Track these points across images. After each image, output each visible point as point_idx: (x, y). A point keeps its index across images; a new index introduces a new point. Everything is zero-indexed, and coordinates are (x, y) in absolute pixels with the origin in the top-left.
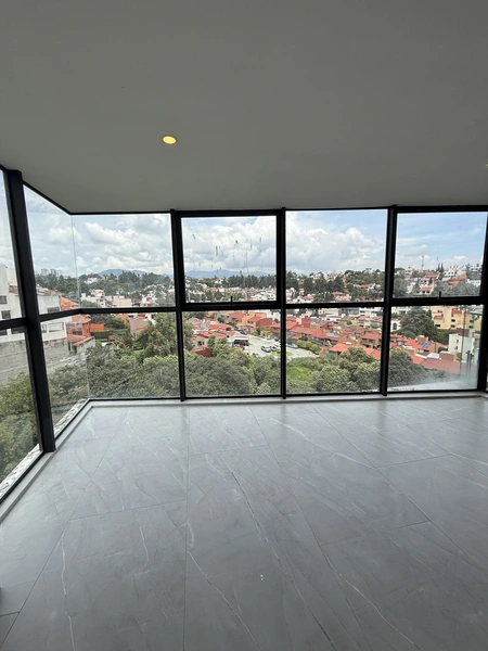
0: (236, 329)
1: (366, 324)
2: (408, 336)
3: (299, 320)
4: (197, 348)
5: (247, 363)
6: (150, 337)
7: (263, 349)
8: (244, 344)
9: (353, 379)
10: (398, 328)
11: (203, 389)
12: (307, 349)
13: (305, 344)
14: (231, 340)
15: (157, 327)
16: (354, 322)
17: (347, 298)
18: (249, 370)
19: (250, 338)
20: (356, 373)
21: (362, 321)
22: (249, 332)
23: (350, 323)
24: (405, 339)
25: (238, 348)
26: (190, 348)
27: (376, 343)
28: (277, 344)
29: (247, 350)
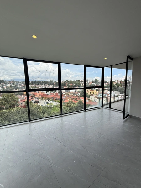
0: (35, 98)
1: (72, 94)
2: (82, 97)
3: (55, 94)
4: (21, 105)
5: (39, 108)
7: (44, 103)
8: (38, 102)
9: (70, 109)
10: (80, 95)
11: (24, 119)
13: (57, 101)
14: (33, 101)
17: (67, 87)
18: (40, 110)
20: (71, 107)
22: (39, 99)
23: (68, 94)
25: (36, 104)
26: (18, 106)
27: (75, 99)
28: (49, 101)
29: (39, 104)
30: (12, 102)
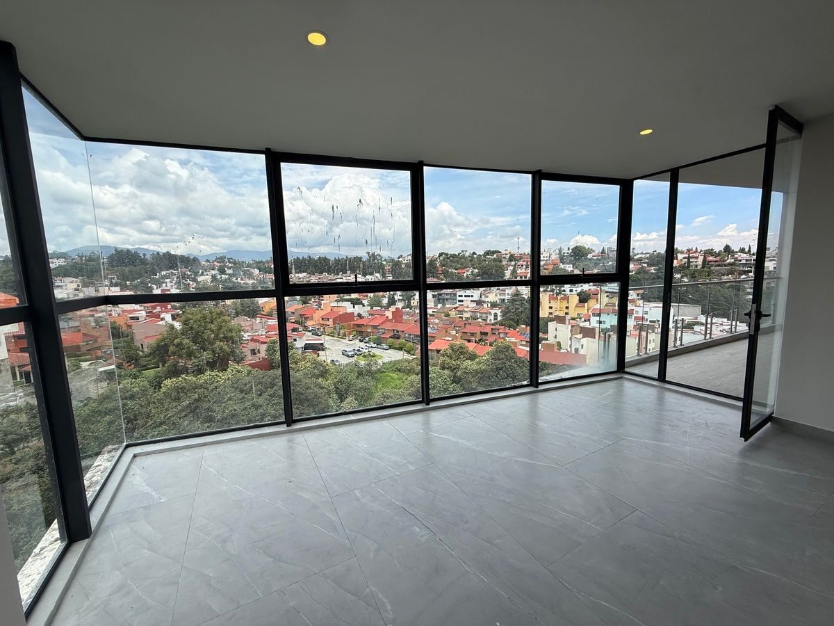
0: (306, 329)
1: (466, 315)
2: (510, 327)
3: (389, 314)
4: (250, 359)
5: (324, 373)
6: (172, 348)
7: (344, 353)
8: (318, 348)
9: (456, 380)
10: (499, 318)
12: (400, 349)
13: (398, 343)
14: (300, 344)
15: (183, 332)
16: (453, 314)
18: (328, 383)
19: (326, 340)
20: (459, 373)
21: (461, 312)
22: (324, 333)
23: (447, 315)
24: (507, 331)
25: (310, 355)
26: (239, 360)
27: (478, 337)
28: (362, 345)
29: (323, 356)
30: (218, 344)
